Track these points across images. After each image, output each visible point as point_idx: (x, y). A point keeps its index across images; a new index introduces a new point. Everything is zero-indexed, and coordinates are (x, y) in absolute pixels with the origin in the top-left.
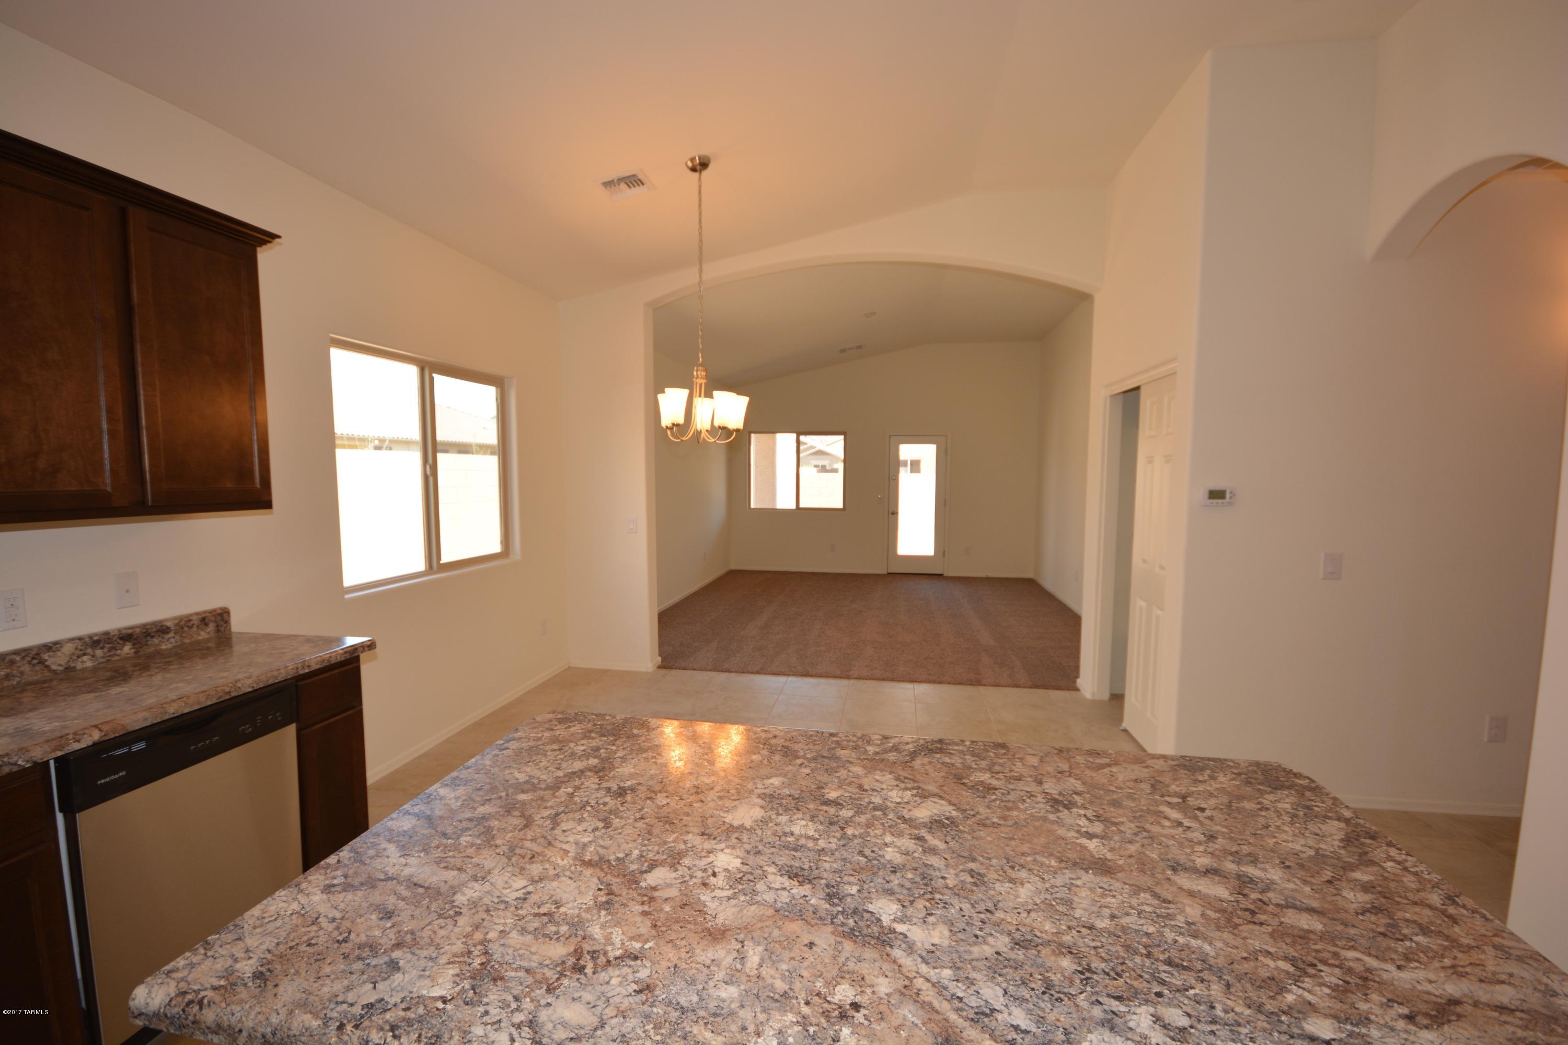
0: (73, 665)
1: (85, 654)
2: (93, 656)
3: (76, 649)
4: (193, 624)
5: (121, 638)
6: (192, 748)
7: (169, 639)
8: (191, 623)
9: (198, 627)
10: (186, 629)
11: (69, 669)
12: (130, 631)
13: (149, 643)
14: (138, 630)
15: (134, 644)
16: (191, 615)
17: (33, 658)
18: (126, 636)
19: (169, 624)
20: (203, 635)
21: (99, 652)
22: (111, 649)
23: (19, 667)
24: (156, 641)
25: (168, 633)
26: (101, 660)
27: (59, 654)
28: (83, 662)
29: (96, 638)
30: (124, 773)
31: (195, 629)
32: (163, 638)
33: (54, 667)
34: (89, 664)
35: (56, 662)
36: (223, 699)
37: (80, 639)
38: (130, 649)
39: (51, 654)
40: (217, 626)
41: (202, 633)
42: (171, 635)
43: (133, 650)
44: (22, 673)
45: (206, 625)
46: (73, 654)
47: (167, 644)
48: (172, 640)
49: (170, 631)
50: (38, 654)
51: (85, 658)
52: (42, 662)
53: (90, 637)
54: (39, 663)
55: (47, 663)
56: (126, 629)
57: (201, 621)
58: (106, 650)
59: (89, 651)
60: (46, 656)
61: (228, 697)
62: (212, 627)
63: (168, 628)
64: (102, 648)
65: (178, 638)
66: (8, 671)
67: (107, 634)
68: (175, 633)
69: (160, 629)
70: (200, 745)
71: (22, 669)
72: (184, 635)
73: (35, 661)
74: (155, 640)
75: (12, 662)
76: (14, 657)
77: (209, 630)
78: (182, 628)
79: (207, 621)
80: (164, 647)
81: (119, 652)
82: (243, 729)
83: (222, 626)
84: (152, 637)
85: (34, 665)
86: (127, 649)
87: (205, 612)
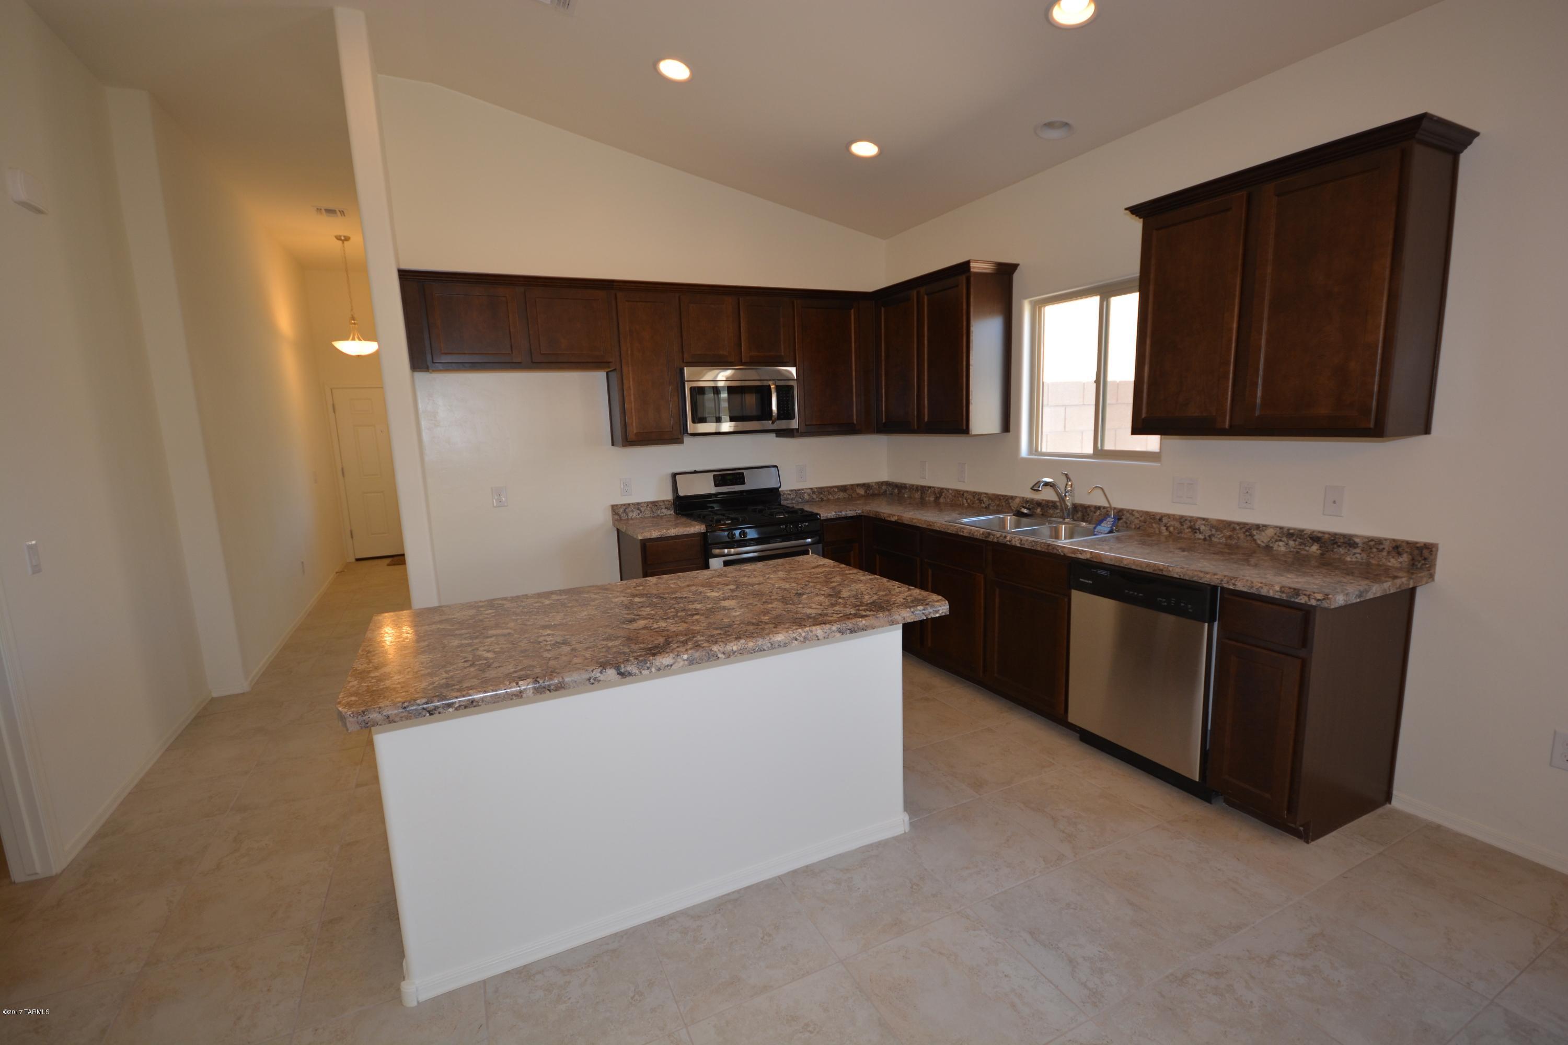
0: (1271, 545)
1: (1281, 540)
2: (1287, 544)
3: (1275, 534)
4: (1384, 549)
5: (1311, 538)
6: (1126, 591)
7: (1355, 554)
8: (1381, 547)
9: (1389, 553)
10: (1374, 550)
11: (1268, 548)
12: (1320, 535)
13: (1335, 550)
14: (1327, 536)
15: (1320, 547)
16: (1386, 540)
17: (1247, 531)
18: (1315, 538)
19: (1357, 540)
20: (1393, 562)
21: (1291, 543)
22: (1301, 544)
23: (1237, 533)
24: (1342, 551)
25: (1355, 548)
26: (1292, 549)
27: (1263, 533)
28: (1279, 546)
29: (1291, 531)
30: (1090, 582)
31: (1385, 553)
32: (1349, 550)
33: (1259, 542)
34: (1283, 549)
35: (1262, 538)
36: (1156, 572)
37: (1281, 528)
38: (1317, 550)
39: (1258, 532)
40: (1413, 559)
41: (1392, 560)
42: (1358, 550)
43: (1319, 552)
44: (1239, 538)
45: (1399, 554)
46: (1273, 537)
47: (1353, 557)
48: (1358, 555)
49: (1358, 547)
50: (1250, 529)
51: (1281, 543)
52: (1251, 535)
53: (1289, 530)
54: (1250, 535)
55: (1255, 537)
56: (1319, 532)
57: (1393, 548)
58: (1297, 543)
59: (1284, 539)
60: (1255, 532)
61: (1160, 573)
62: (1405, 558)
63: (1357, 544)
64: (1295, 541)
65: (1364, 556)
66: (1231, 533)
67: (1302, 531)
68: (1362, 551)
69: (1348, 542)
70: (1131, 592)
71: (1239, 535)
72: (1372, 556)
73: (1247, 533)
74: (1341, 549)
75: (1234, 529)
76: (1236, 526)
77: (1401, 560)
78: (1371, 548)
79: (1400, 550)
80: (1348, 559)
81: (1307, 548)
82: (1160, 600)
83: (1419, 562)
84: (1339, 546)
85: (1247, 536)
86: (1315, 548)
87: (1403, 541)
